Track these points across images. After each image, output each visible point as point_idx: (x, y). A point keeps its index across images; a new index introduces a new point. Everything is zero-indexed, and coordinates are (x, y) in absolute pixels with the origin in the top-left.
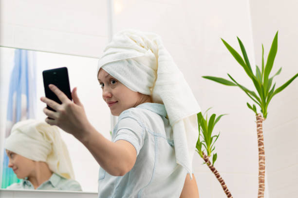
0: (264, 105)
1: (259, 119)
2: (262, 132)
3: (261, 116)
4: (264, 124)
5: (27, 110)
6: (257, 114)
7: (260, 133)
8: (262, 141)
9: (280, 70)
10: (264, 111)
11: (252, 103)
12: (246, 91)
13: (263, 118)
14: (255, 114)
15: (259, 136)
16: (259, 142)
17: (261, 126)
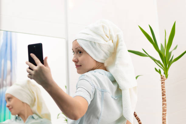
0: (166, 69)
1: (163, 78)
2: (164, 87)
3: (164, 77)
4: (166, 81)
5: (11, 71)
6: (161, 76)
7: (163, 88)
8: (164, 93)
9: (177, 46)
10: (166, 73)
11: (158, 68)
12: (154, 60)
13: (165, 78)
14: (160, 75)
15: (163, 90)
16: (162, 93)
17: (164, 83)
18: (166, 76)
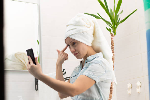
0: (115, 29)
1: (112, 35)
2: (113, 42)
3: (113, 34)
4: (114, 38)
6: (111, 33)
7: (112, 42)
8: (113, 46)
9: (122, 11)
10: (114, 32)
11: (109, 28)
12: (106, 21)
13: (114, 35)
15: (112, 44)
16: (112, 47)
17: (113, 39)
18: (114, 33)
